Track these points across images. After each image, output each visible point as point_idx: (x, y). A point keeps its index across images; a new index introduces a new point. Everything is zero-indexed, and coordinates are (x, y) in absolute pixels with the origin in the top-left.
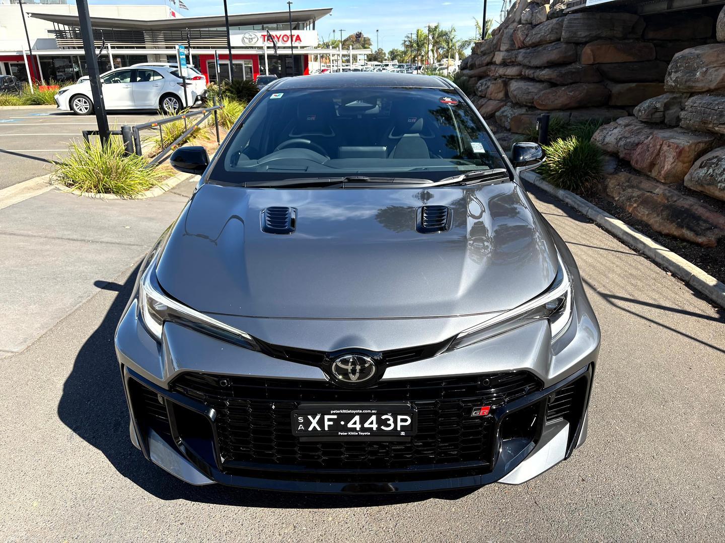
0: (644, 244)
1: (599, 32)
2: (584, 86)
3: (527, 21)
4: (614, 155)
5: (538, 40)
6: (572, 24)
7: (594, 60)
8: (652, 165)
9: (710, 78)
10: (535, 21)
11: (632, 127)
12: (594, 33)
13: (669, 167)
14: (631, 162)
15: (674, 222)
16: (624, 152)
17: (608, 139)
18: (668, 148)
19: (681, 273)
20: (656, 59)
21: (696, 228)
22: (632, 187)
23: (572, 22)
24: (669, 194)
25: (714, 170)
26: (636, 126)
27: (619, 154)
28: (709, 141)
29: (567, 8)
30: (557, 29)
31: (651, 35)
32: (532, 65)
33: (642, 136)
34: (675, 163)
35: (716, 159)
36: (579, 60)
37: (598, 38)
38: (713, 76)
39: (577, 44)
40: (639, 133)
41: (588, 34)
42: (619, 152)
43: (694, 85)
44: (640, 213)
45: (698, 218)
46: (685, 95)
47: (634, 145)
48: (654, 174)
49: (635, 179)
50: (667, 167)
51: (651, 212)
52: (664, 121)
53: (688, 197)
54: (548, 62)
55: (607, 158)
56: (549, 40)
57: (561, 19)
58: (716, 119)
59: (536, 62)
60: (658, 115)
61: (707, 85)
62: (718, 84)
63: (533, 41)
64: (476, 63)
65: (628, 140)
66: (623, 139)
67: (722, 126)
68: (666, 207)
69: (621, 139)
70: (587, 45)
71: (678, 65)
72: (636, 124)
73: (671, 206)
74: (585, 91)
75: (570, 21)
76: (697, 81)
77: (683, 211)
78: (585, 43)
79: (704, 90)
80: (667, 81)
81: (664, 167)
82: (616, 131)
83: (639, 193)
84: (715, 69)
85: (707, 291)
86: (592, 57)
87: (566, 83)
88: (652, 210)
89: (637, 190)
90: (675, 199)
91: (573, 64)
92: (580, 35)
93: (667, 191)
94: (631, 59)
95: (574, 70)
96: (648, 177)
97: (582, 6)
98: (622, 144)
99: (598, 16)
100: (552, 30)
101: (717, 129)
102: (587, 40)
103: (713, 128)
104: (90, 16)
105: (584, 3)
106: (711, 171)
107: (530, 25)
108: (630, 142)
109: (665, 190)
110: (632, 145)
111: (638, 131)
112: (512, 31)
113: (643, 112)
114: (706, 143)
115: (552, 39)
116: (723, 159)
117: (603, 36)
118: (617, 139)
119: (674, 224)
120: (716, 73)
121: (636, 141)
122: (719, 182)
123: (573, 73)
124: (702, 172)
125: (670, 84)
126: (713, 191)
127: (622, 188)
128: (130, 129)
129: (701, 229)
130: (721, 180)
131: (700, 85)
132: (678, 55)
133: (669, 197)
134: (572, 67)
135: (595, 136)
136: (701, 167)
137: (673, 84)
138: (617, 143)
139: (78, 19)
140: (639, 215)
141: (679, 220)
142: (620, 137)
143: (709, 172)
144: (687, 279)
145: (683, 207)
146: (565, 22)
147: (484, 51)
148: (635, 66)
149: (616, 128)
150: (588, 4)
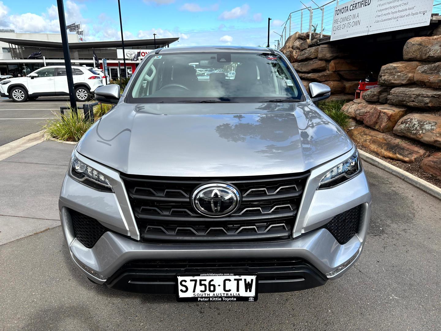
0: (378, 162)
1: (338, 54)
2: (332, 83)
3: (297, 47)
4: (354, 119)
5: (304, 58)
6: (323, 50)
7: (336, 69)
8: (376, 123)
9: (402, 79)
10: (302, 48)
11: (362, 104)
12: (335, 55)
13: (385, 124)
14: (364, 122)
15: (391, 151)
16: (359, 117)
17: (350, 110)
18: (384, 114)
19: (399, 175)
21: (403, 154)
22: (366, 134)
23: (323, 49)
24: (386, 138)
25: (409, 125)
26: (364, 103)
27: (357, 118)
28: (404, 110)
30: (315, 53)
32: (302, 71)
33: (368, 108)
34: (388, 122)
35: (410, 119)
36: (328, 69)
37: (337, 57)
38: (404, 78)
39: (326, 60)
40: (366, 107)
41: (332, 55)
42: (356, 117)
43: (394, 82)
44: (372, 147)
45: (403, 149)
46: (389, 87)
47: (365, 113)
48: (377, 127)
49: (367, 131)
50: (384, 124)
51: (378, 147)
52: (379, 100)
53: (396, 139)
55: (351, 120)
56: (311, 58)
57: (317, 47)
58: (408, 99)
59: (304, 70)
60: (375, 97)
61: (401, 82)
62: (407, 81)
63: (302, 58)
65: (361, 111)
66: (358, 110)
67: (411, 102)
68: (386, 144)
69: (357, 110)
70: (332, 61)
71: (385, 72)
72: (364, 102)
73: (388, 143)
74: (332, 85)
75: (322, 49)
77: (395, 146)
79: (399, 85)
80: (380, 80)
81: (382, 124)
82: (353, 106)
83: (370, 137)
84: (404, 74)
85: (414, 183)
86: (335, 67)
87: (322, 81)
88: (378, 146)
89: (369, 136)
90: (390, 140)
91: (325, 71)
92: (328, 56)
93: (385, 136)
95: (326, 74)
96: (374, 130)
97: (328, 41)
98: (358, 112)
100: (312, 53)
101: (408, 104)
102: (331, 59)
103: (406, 103)
104: (69, 43)
105: (329, 39)
106: (407, 125)
107: (299, 50)
108: (362, 112)
109: (384, 135)
110: (363, 113)
111: (365, 106)
112: (288, 53)
113: (368, 96)
114: (403, 111)
116: (413, 119)
117: (340, 56)
118: (355, 110)
119: (391, 152)
120: (405, 76)
121: (365, 111)
122: (413, 130)
123: (325, 76)
124: (403, 126)
125: (381, 82)
126: (409, 135)
127: (361, 135)
128: (88, 106)
129: (405, 154)
130: (414, 129)
131: (397, 82)
132: (384, 67)
133: (386, 139)
134: (325, 73)
135: (343, 109)
136: (402, 123)
137: (383, 82)
138: (355, 112)
139: (62, 45)
140: (372, 148)
141: (393, 150)
142: (356, 109)
143: (406, 126)
144: (403, 178)
145: (394, 144)
146: (320, 49)
148: (358, 73)
149: (353, 104)
150: (331, 40)
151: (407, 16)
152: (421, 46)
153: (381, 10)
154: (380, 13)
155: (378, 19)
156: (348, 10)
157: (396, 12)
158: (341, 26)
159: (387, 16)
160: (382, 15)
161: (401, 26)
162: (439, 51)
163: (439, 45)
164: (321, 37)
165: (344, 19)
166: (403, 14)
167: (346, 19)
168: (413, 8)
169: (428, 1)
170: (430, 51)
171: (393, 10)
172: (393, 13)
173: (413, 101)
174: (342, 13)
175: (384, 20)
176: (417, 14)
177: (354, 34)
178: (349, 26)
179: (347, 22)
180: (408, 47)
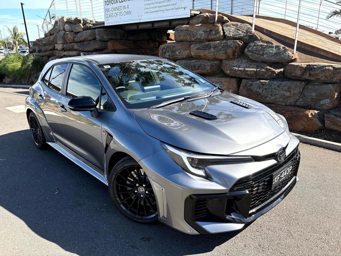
1: (111, 37)
3: (69, 30)
5: (83, 39)
7: (113, 48)
9: (182, 54)
10: (76, 31)
12: (110, 37)
20: (135, 48)
23: (100, 32)
29: (93, 26)
30: (92, 35)
31: (130, 38)
32: (85, 50)
36: (107, 48)
37: (111, 39)
38: (184, 54)
39: (104, 41)
41: (108, 37)
43: (177, 57)
54: (94, 49)
56: (90, 39)
57: (92, 31)
58: (193, 68)
59: (87, 49)
61: (182, 57)
62: (186, 56)
63: (80, 40)
64: (42, 50)
70: (109, 42)
71: (168, 50)
76: (177, 55)
78: (107, 41)
79: (181, 58)
84: (183, 51)
86: (112, 47)
91: (105, 50)
92: (105, 38)
94: (125, 48)
99: (109, 30)
100: (90, 35)
102: (108, 40)
105: (103, 25)
107: (73, 32)
112: (63, 34)
115: (91, 39)
117: (113, 38)
120: (184, 52)
131: (179, 57)
146: (96, 32)
147: (45, 43)
148: (129, 51)
150: (106, 25)
151: (171, 10)
152: (188, 32)
153: (148, 4)
154: (148, 7)
155: (147, 11)
156: (117, 2)
157: (161, 6)
158: (113, 14)
159: (154, 9)
160: (150, 8)
161: (168, 17)
162: (203, 35)
163: (202, 31)
164: (94, 22)
165: (115, 9)
166: (168, 8)
167: (117, 9)
168: (175, 4)
169: (181, 1)
170: (197, 34)
171: (160, 5)
172: (159, 7)
173: (198, 69)
174: (112, 4)
175: (153, 12)
176: (179, 8)
177: (127, 21)
178: (122, 15)
179: (118, 12)
180: (178, 32)
